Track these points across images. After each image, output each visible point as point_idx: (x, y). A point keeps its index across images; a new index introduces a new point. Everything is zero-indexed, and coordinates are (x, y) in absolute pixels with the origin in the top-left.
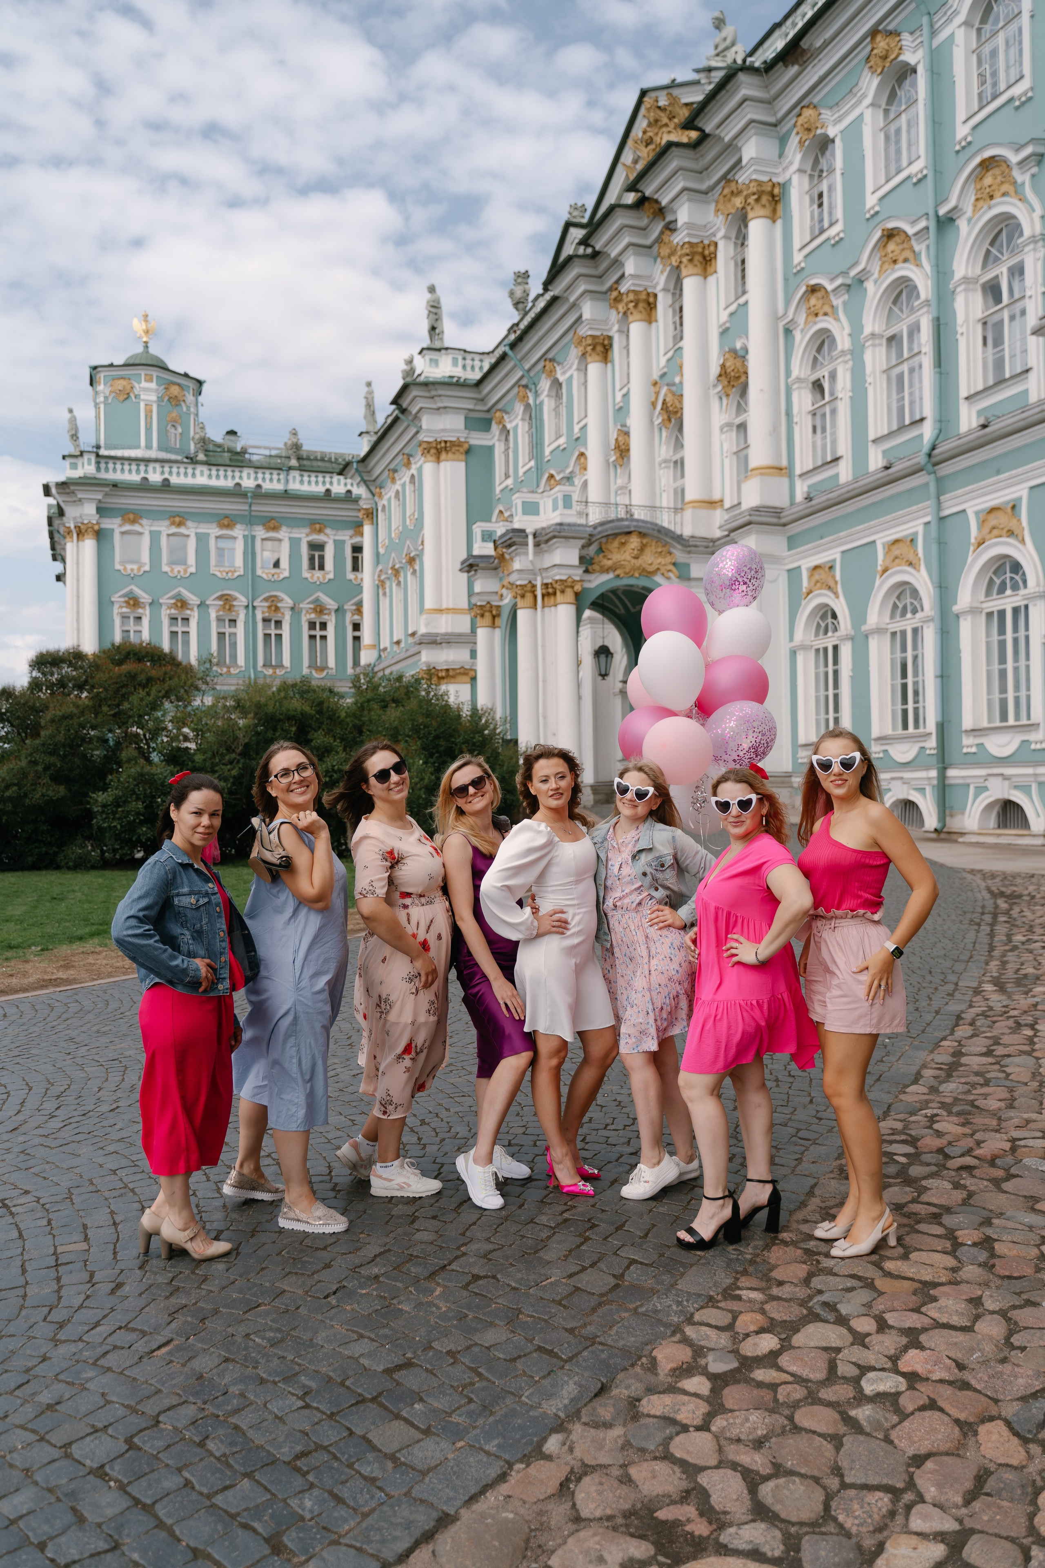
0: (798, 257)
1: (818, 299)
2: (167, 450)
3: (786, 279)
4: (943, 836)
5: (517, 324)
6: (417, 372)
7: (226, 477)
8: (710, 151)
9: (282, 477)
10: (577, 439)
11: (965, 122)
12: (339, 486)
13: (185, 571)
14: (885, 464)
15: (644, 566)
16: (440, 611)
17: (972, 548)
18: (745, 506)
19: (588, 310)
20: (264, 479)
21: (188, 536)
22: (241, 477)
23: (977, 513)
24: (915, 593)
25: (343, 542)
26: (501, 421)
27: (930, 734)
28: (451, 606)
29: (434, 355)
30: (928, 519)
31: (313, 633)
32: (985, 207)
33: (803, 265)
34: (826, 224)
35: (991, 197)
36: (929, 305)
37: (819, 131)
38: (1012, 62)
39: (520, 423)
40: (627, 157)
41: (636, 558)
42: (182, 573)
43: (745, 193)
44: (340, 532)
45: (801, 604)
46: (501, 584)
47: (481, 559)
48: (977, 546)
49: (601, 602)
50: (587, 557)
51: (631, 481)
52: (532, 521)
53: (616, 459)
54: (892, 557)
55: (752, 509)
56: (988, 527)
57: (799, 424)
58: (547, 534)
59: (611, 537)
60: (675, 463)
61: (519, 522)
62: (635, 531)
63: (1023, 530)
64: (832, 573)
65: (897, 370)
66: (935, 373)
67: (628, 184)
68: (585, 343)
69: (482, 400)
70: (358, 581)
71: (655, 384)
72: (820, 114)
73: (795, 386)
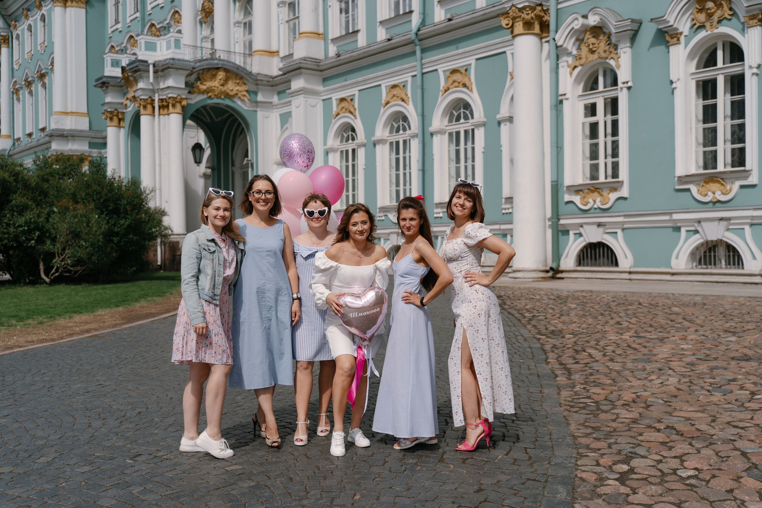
10: (173, 1)
14: (388, 37)
15: (228, 91)
16: (66, 113)
17: (441, 93)
18: (296, 56)
23: (444, 71)
24: (405, 119)
28: (74, 111)
30: (415, 73)
41: (222, 85)
45: (331, 122)
46: (126, 97)
47: (109, 79)
48: (444, 91)
49: (196, 114)
50: (190, 83)
51: (213, 33)
52: (152, 56)
53: (203, 17)
54: (392, 95)
55: (301, 59)
56: (452, 81)
57: (331, 7)
58: (163, 66)
59: (206, 70)
60: (245, 24)
61: (143, 54)
62: (222, 67)
63: (472, 84)
64: (352, 103)
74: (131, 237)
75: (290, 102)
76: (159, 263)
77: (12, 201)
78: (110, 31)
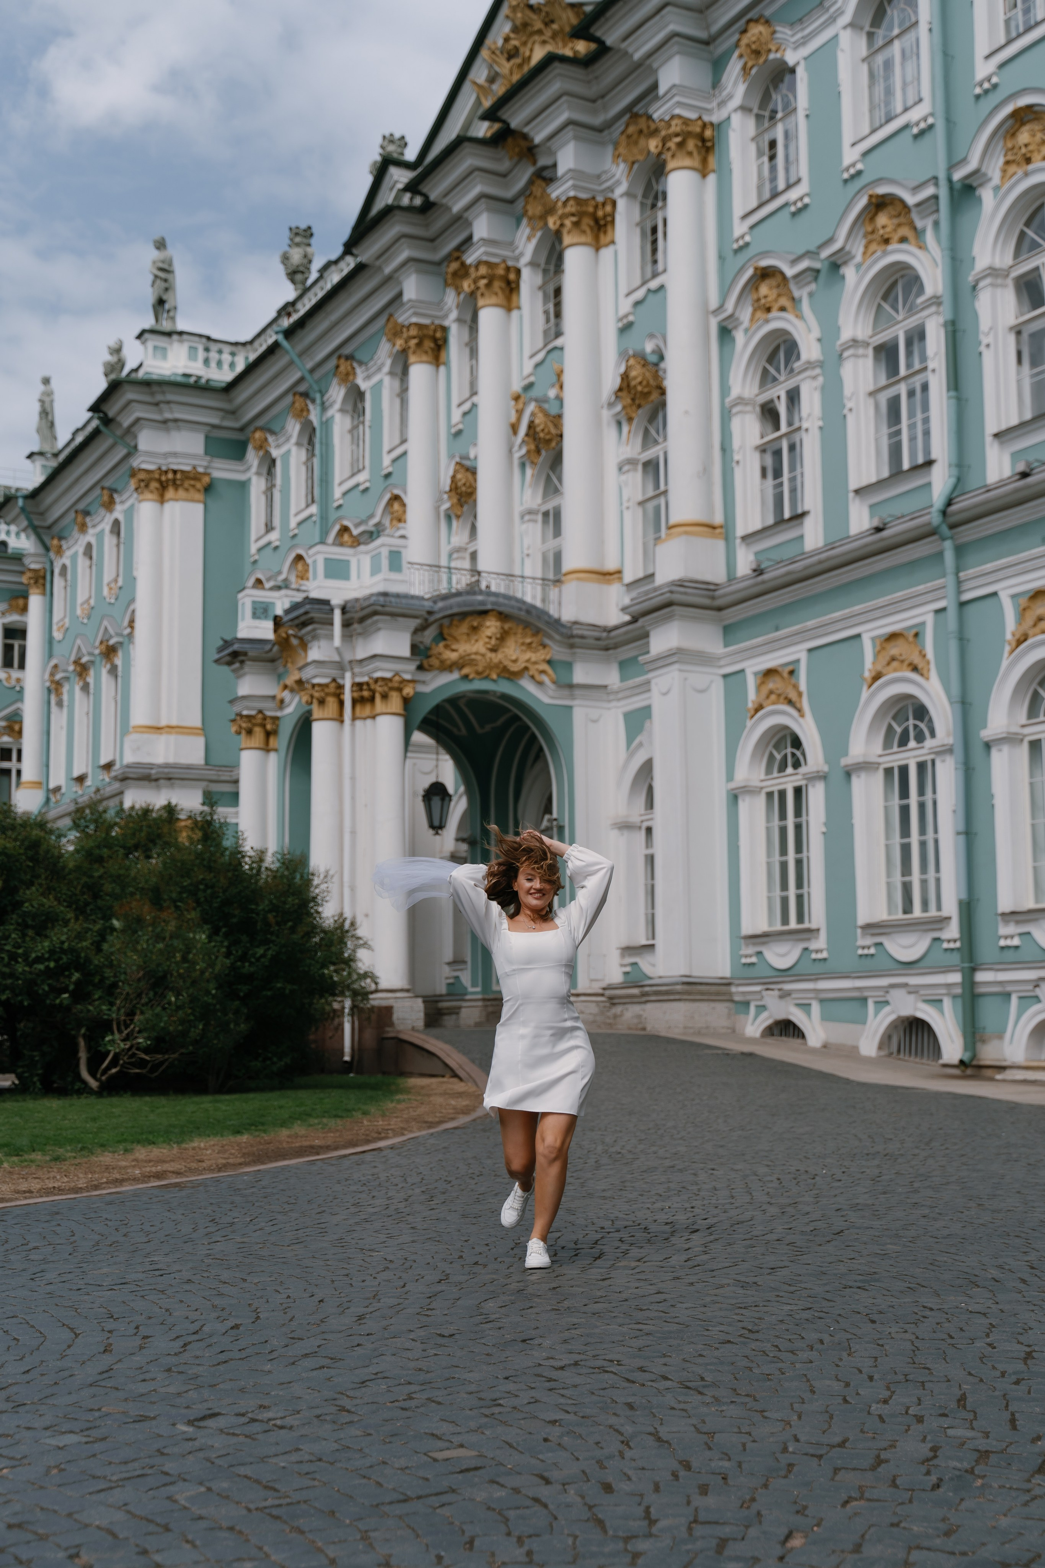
0: (739, 228)
1: (771, 288)
3: (721, 258)
4: (969, 1071)
5: (293, 304)
6: (129, 366)
8: (609, 72)
10: (388, 476)
11: (988, 57)
14: (876, 523)
15: (506, 663)
16: (157, 729)
17: (1007, 648)
18: (660, 580)
19: (411, 287)
23: (1013, 597)
24: (921, 712)
26: (262, 446)
27: (948, 919)
28: (174, 723)
29: (161, 341)
30: (942, 604)
33: (747, 238)
34: (781, 185)
35: (1028, 161)
36: (939, 304)
37: (772, 56)
39: (294, 450)
40: (480, 74)
41: (494, 650)
43: (663, 133)
45: (745, 727)
46: (282, 683)
47: (247, 646)
48: (1014, 644)
49: (434, 718)
50: (422, 647)
51: (475, 539)
52: (339, 589)
53: (452, 506)
54: (888, 658)
55: (673, 583)
56: (1034, 618)
57: (741, 464)
58: (362, 609)
59: (456, 618)
60: (546, 514)
61: (319, 587)
62: (492, 610)
64: (793, 681)
65: (890, 392)
66: (949, 398)
67: (480, 112)
68: (405, 335)
69: (233, 413)
70: (13, 682)
71: (517, 398)
72: (774, 32)
73: (734, 410)
74: (279, 985)
75: (648, 682)
76: (347, 1058)
77: (23, 903)
78: (253, 548)
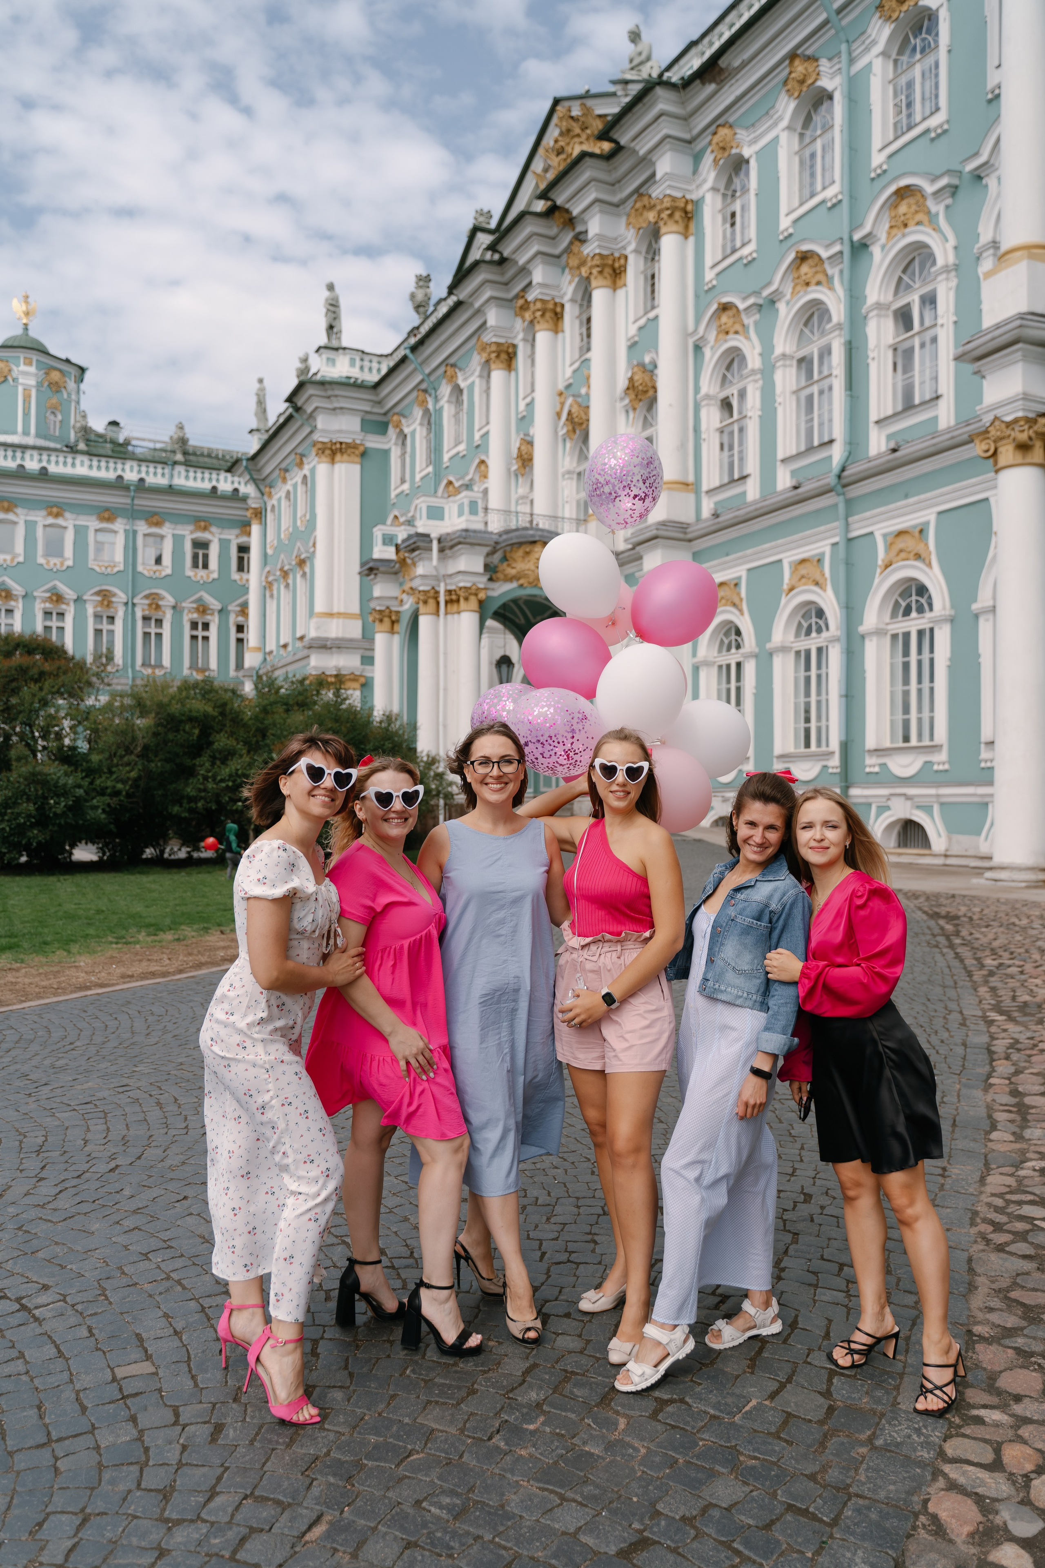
0: (709, 275)
1: (729, 317)
2: (46, 438)
3: (697, 296)
5: (418, 328)
6: (313, 371)
7: (107, 468)
8: (624, 164)
9: (167, 471)
10: (478, 446)
11: (881, 150)
12: (225, 483)
13: (62, 564)
14: (794, 483)
16: (331, 615)
17: (879, 571)
18: (652, 521)
19: (493, 317)
20: (147, 473)
21: (66, 528)
22: (123, 470)
23: (885, 536)
24: (820, 613)
25: (229, 541)
26: (398, 425)
27: (833, 753)
28: (342, 610)
29: (331, 354)
30: (836, 539)
31: (195, 633)
32: (899, 235)
33: (714, 282)
34: (738, 244)
35: (906, 225)
36: (841, 329)
37: (734, 151)
38: (927, 95)
39: (418, 428)
40: (538, 165)
42: (58, 566)
43: (658, 208)
44: (226, 531)
46: (401, 589)
47: (378, 564)
48: (883, 569)
49: (501, 611)
50: (491, 566)
51: (533, 491)
52: (437, 526)
53: (518, 468)
54: (799, 576)
55: (661, 523)
56: (897, 550)
57: (707, 441)
58: (452, 540)
59: (515, 546)
60: (579, 474)
61: (422, 527)
62: (540, 541)
63: (930, 553)
64: (737, 591)
65: (807, 392)
66: (846, 396)
67: (539, 192)
68: (488, 350)
69: (379, 403)
70: (244, 582)
71: (561, 394)
72: (735, 134)
73: (703, 403)
77: (214, 743)
